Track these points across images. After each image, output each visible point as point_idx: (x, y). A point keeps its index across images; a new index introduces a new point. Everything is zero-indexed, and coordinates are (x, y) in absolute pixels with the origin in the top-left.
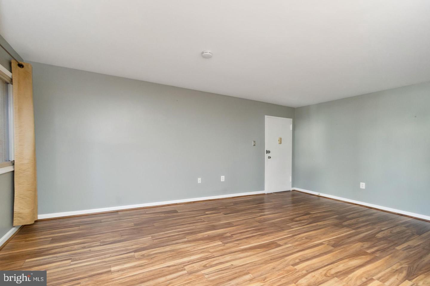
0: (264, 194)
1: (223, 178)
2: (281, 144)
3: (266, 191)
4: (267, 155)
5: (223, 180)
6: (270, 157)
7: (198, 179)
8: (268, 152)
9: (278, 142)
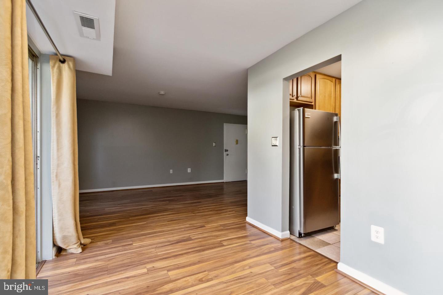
0: (223, 182)
1: (189, 170)
2: (238, 145)
3: (225, 180)
4: (225, 153)
5: (189, 171)
6: (228, 155)
7: (171, 170)
8: (226, 151)
9: (235, 143)
